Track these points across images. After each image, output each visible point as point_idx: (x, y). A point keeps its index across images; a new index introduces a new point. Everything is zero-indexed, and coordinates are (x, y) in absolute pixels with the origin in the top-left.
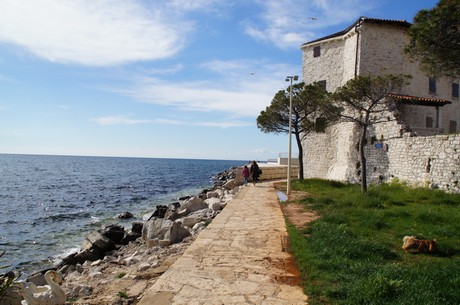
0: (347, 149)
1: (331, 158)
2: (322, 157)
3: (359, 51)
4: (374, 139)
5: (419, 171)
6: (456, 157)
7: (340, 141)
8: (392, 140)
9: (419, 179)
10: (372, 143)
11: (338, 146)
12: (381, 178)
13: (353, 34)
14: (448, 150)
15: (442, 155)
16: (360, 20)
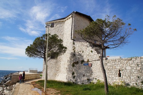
0: (66, 66)
1: (57, 70)
2: (53, 70)
3: (73, 25)
4: (83, 61)
5: (113, 76)
6: (139, 68)
7: (62, 63)
8: (94, 62)
9: (114, 80)
10: (82, 63)
11: (61, 65)
12: (88, 80)
13: (69, 18)
14: (133, 65)
15: (128, 68)
16: (74, 12)
